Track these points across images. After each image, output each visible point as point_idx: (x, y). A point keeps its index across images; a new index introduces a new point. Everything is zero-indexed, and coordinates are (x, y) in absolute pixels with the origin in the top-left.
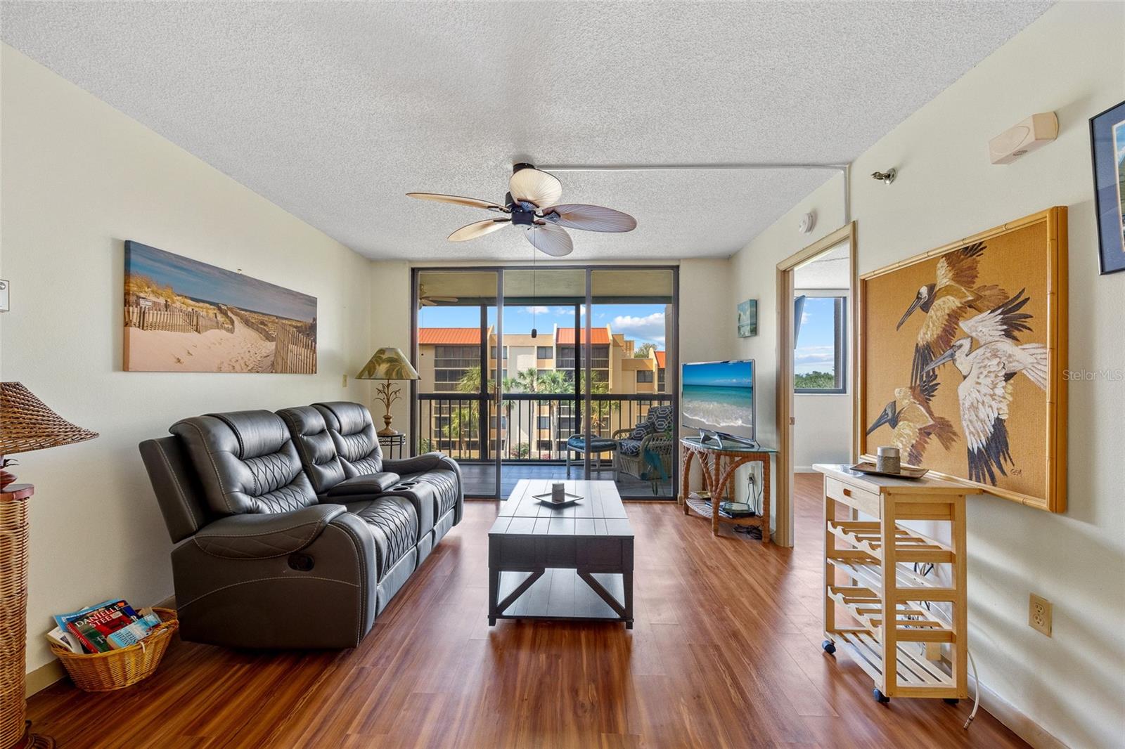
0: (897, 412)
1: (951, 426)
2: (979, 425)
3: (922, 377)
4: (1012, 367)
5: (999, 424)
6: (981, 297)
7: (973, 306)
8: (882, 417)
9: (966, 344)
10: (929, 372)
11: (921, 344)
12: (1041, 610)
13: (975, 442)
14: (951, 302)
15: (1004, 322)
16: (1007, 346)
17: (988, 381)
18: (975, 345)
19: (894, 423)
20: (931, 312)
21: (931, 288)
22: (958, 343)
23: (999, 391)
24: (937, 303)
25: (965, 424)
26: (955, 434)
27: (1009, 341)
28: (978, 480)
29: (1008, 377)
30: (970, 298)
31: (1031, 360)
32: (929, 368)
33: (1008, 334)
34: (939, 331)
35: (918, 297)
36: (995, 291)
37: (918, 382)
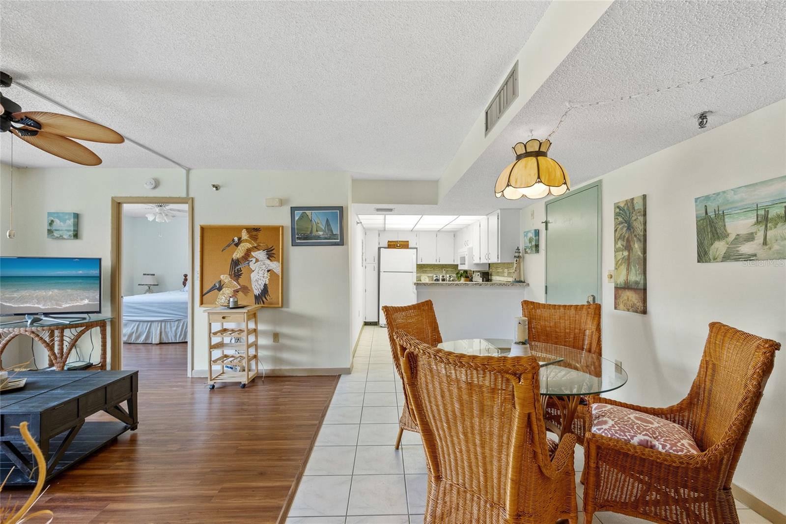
0: (222, 284)
1: (248, 288)
2: (259, 287)
3: (235, 271)
4: (270, 268)
5: (265, 285)
6: (259, 245)
7: (256, 248)
8: (213, 287)
9: (254, 260)
10: (238, 269)
11: (234, 258)
12: (276, 336)
13: (257, 292)
14: (248, 245)
15: (267, 254)
16: (268, 262)
17: (262, 272)
18: (257, 261)
19: (220, 289)
20: (239, 247)
21: (240, 239)
22: (251, 260)
23: (265, 275)
24: (242, 244)
25: (253, 286)
26: (249, 290)
27: (269, 260)
28: (258, 304)
29: (268, 271)
30: (256, 245)
31: (275, 266)
32: (239, 267)
33: (268, 258)
34: (243, 254)
35: (233, 240)
36: (264, 245)
37: (233, 273)
